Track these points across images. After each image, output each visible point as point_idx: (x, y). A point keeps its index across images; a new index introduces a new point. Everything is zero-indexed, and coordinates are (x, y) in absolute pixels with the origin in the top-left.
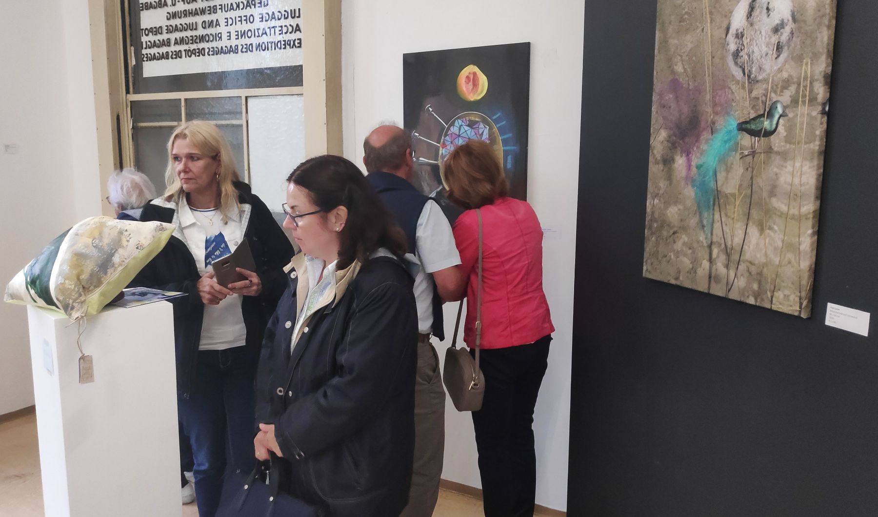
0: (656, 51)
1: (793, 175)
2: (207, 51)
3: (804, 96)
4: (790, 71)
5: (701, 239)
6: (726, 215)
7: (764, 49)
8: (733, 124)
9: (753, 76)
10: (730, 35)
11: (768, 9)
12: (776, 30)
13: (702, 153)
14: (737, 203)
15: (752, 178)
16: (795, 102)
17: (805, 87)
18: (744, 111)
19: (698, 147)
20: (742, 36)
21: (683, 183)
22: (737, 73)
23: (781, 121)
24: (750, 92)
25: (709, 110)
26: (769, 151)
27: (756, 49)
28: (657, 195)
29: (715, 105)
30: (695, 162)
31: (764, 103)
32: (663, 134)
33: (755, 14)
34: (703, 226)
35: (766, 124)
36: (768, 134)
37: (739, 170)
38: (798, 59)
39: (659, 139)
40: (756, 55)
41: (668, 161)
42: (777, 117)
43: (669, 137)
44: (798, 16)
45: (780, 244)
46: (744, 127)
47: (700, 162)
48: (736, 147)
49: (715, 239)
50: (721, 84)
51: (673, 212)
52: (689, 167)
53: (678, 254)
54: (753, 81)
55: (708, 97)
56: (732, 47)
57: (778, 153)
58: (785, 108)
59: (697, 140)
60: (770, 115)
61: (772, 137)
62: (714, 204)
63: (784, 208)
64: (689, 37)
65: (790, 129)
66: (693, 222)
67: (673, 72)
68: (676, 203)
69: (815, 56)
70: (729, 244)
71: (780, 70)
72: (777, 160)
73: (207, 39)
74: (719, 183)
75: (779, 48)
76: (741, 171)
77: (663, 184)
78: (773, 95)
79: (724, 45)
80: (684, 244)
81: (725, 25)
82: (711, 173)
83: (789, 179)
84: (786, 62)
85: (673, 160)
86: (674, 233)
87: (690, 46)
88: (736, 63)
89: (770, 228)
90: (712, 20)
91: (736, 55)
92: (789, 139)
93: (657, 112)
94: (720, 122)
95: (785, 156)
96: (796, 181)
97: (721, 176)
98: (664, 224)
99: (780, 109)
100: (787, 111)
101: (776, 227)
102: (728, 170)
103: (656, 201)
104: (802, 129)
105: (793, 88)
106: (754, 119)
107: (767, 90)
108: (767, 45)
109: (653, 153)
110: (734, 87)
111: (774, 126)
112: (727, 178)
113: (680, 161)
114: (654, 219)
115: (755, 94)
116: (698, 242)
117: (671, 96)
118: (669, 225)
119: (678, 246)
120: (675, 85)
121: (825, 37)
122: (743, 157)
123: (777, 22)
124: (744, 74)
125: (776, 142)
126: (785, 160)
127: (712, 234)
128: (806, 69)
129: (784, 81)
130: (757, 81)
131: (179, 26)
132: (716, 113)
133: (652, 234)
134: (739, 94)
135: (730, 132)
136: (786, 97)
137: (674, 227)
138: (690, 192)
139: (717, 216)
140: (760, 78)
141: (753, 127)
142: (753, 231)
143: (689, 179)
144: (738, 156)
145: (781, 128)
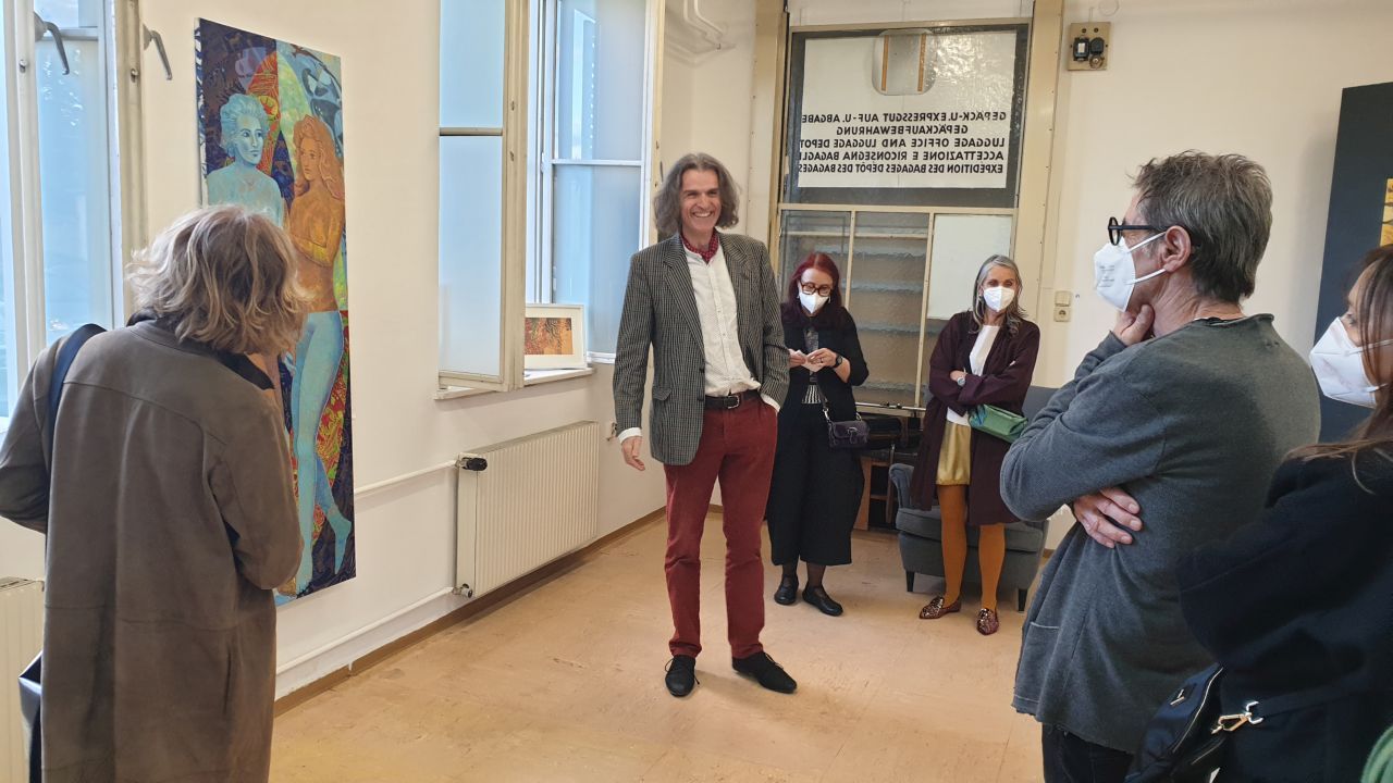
2: (885, 167)
73: (888, 156)
131: (852, 142)
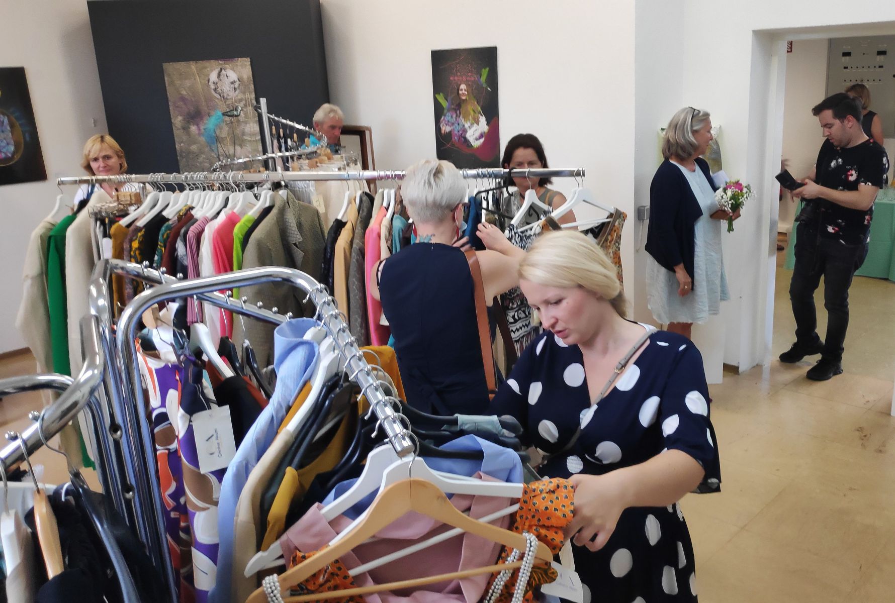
0: (167, 85)
1: (250, 128)
3: (249, 104)
4: (240, 96)
5: (213, 155)
6: (224, 145)
7: (228, 89)
8: (219, 113)
9: (225, 97)
10: (210, 83)
11: (227, 76)
12: (232, 83)
13: (205, 124)
14: (228, 139)
15: (233, 131)
16: (246, 106)
17: (249, 101)
18: (223, 108)
19: (203, 122)
20: (217, 83)
21: (197, 136)
22: (218, 96)
23: (241, 112)
24: (225, 102)
25: (206, 108)
26: (238, 121)
27: (224, 88)
28: (182, 142)
29: (208, 107)
30: (202, 128)
31: (233, 106)
32: (180, 118)
33: (222, 77)
34: (213, 150)
35: (235, 113)
36: (236, 116)
37: (226, 129)
38: (244, 93)
39: (178, 121)
40: (225, 90)
41: (186, 129)
42: (239, 111)
43: (184, 118)
44: (240, 80)
45: (250, 150)
46: (224, 114)
47: (205, 127)
48: (223, 121)
49: (220, 154)
50: (209, 99)
51: (194, 148)
52: (199, 130)
53: (201, 163)
54: (225, 99)
55: (204, 104)
56: (213, 87)
57: (243, 122)
58: (242, 108)
59: (202, 119)
60: (236, 110)
61: (239, 117)
62: (217, 142)
63: (249, 139)
64: (187, 81)
65: (246, 114)
66: (207, 149)
67: (180, 94)
68: (195, 143)
69: (250, 93)
70: (228, 154)
71: (237, 96)
72: (243, 124)
74: (217, 134)
75: (235, 89)
76: (227, 129)
77: (185, 138)
78: (236, 104)
79: (208, 86)
80: (204, 158)
81: (207, 79)
82: (212, 131)
83: (249, 129)
84: (239, 93)
85: (189, 128)
86: (197, 155)
87: (188, 84)
88: (216, 93)
89: (245, 146)
90: (199, 76)
91: (215, 90)
92: (246, 117)
93: (174, 109)
94: (212, 112)
95: (246, 123)
96: (252, 130)
97: (218, 132)
98: (189, 152)
99: (240, 108)
100: (243, 109)
101: (247, 145)
102: (221, 129)
103: (182, 145)
104: (251, 114)
105: (244, 102)
106: (229, 111)
107: (233, 102)
108: (230, 87)
109: (176, 126)
110: (217, 101)
111: (239, 113)
112: (221, 132)
113: (193, 128)
114: (182, 151)
115: (227, 103)
116: (211, 156)
117: (181, 103)
118: (193, 153)
119: (201, 159)
120: (183, 99)
121: (252, 87)
122: (227, 124)
123: (232, 80)
124: (221, 96)
125: (242, 118)
126: (246, 124)
127: (218, 152)
128: (248, 96)
129: (239, 99)
130: (228, 99)
132: (210, 110)
133: (183, 158)
134: (220, 103)
135: (218, 116)
136: (242, 104)
137: (196, 153)
138: (202, 139)
139: (219, 145)
140: (229, 98)
141: (229, 114)
142: (238, 148)
143: (200, 134)
144: (225, 124)
145: (241, 114)
